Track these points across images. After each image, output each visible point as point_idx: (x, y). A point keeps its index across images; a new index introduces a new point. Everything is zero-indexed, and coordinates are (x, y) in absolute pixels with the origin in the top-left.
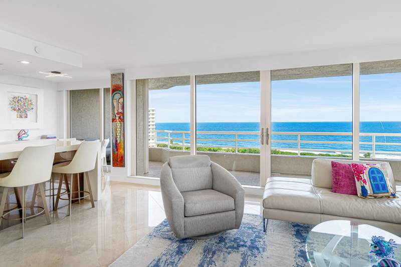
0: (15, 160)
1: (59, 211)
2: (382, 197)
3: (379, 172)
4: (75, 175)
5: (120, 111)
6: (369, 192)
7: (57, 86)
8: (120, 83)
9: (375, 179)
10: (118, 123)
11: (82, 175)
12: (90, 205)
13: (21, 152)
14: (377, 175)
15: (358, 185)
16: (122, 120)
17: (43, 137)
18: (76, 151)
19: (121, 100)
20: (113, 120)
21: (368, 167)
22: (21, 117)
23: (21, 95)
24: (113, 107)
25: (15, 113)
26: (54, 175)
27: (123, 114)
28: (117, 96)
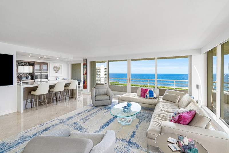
0: (55, 85)
1: (66, 100)
2: (151, 98)
3: (152, 91)
4: (71, 90)
5: (86, 71)
6: (148, 97)
7: (68, 62)
8: (86, 62)
9: (150, 93)
10: (85, 75)
11: (73, 90)
12: (75, 99)
13: (56, 83)
14: (151, 92)
15: (146, 94)
16: (86, 74)
17: (63, 79)
18: (70, 83)
19: (86, 68)
20: (84, 74)
21: (149, 90)
22: (57, 73)
23: (56, 66)
24: (84, 70)
25: (55, 71)
26: (64, 89)
27: (86, 72)
28: (85, 67)
